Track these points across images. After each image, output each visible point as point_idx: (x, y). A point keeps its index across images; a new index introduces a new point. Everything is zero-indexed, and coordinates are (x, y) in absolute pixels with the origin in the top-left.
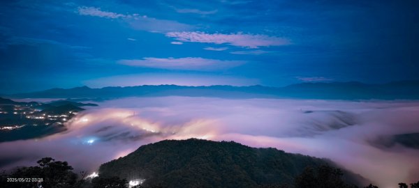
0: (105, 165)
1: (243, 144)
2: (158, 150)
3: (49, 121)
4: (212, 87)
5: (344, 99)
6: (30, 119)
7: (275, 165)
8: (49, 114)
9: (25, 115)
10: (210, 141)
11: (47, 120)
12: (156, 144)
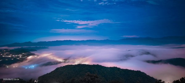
0: (40, 77)
1: (102, 65)
2: (65, 69)
3: (13, 58)
4: (87, 41)
5: (150, 45)
6: (4, 57)
7: (117, 74)
8: (13, 55)
9: (2, 55)
10: (88, 65)
11: (12, 57)
12: (63, 67)
